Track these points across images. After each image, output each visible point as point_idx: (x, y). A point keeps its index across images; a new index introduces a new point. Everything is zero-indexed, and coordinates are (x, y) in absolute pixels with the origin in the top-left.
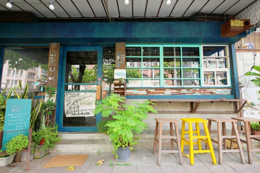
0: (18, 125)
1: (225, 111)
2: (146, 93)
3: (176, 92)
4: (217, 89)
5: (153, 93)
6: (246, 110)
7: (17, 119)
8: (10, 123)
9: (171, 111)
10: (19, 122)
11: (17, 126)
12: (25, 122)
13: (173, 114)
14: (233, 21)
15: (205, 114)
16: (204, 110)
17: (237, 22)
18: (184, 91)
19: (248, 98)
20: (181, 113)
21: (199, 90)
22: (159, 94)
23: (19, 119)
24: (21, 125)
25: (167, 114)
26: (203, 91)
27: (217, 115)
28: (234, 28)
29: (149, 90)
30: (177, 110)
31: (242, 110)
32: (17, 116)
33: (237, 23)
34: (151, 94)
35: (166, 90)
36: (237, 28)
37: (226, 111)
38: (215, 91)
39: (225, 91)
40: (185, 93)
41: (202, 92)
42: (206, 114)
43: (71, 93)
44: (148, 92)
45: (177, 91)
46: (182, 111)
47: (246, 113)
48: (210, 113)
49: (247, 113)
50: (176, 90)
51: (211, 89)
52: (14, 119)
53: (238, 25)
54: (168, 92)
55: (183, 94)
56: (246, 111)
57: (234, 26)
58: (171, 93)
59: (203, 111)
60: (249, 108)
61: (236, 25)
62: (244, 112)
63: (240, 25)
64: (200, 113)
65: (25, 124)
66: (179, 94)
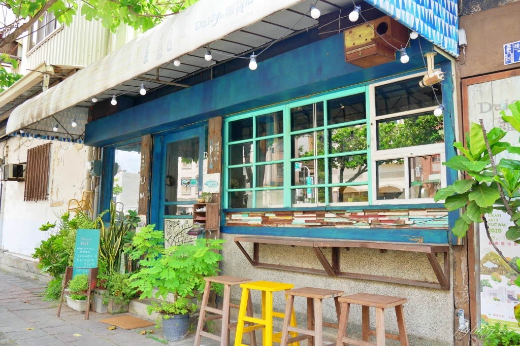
0: (86, 262)
1: (417, 278)
2: (260, 223)
3: (315, 219)
4: (411, 213)
5: (273, 221)
6: (492, 282)
7: (85, 254)
8: (79, 258)
9: (293, 267)
10: (87, 258)
11: (85, 264)
12: (93, 260)
13: (297, 274)
14: (351, 32)
15: (364, 284)
16: (362, 272)
17: (360, 33)
18: (330, 217)
19: (503, 244)
20: (312, 274)
21: (363, 214)
22: (284, 224)
23: (87, 254)
24: (89, 262)
25: (286, 274)
26: (372, 219)
27: (396, 289)
28: (353, 51)
29: (266, 215)
30: (306, 265)
31: (477, 284)
32: (85, 251)
33: (360, 36)
34: (270, 224)
35: (296, 214)
36: (359, 49)
37: (422, 279)
38: (406, 219)
39: (435, 216)
40: (331, 223)
41: (370, 219)
42: (368, 284)
43: (171, 220)
44: (265, 220)
45: (316, 217)
46: (315, 268)
47: (491, 294)
48: (377, 282)
49: (495, 294)
50: (315, 215)
51: (396, 211)
52: (82, 254)
53: (363, 41)
54: (299, 221)
55: (328, 224)
56: (490, 286)
57: (352, 45)
58: (306, 221)
59: (360, 273)
60: (503, 277)
61: (358, 43)
62: (484, 288)
63: (366, 40)
64: (354, 279)
65: (93, 262)
66: (319, 224)
